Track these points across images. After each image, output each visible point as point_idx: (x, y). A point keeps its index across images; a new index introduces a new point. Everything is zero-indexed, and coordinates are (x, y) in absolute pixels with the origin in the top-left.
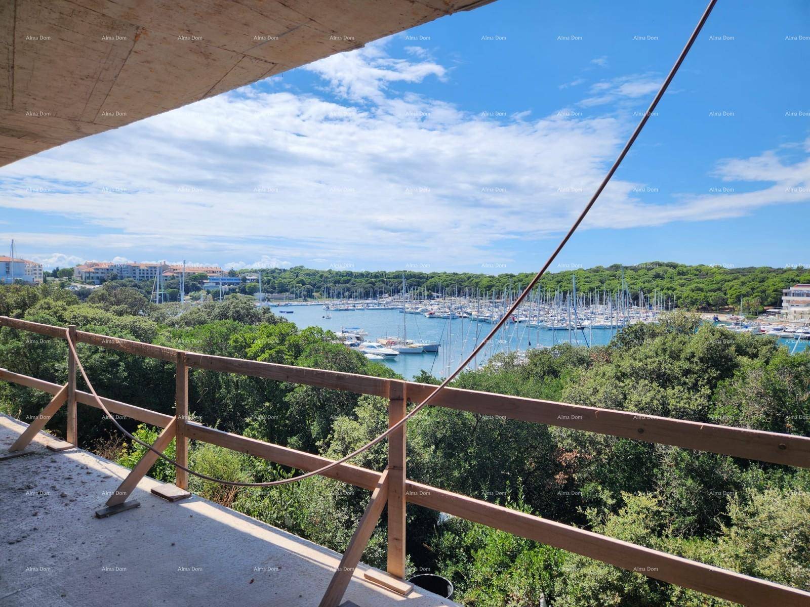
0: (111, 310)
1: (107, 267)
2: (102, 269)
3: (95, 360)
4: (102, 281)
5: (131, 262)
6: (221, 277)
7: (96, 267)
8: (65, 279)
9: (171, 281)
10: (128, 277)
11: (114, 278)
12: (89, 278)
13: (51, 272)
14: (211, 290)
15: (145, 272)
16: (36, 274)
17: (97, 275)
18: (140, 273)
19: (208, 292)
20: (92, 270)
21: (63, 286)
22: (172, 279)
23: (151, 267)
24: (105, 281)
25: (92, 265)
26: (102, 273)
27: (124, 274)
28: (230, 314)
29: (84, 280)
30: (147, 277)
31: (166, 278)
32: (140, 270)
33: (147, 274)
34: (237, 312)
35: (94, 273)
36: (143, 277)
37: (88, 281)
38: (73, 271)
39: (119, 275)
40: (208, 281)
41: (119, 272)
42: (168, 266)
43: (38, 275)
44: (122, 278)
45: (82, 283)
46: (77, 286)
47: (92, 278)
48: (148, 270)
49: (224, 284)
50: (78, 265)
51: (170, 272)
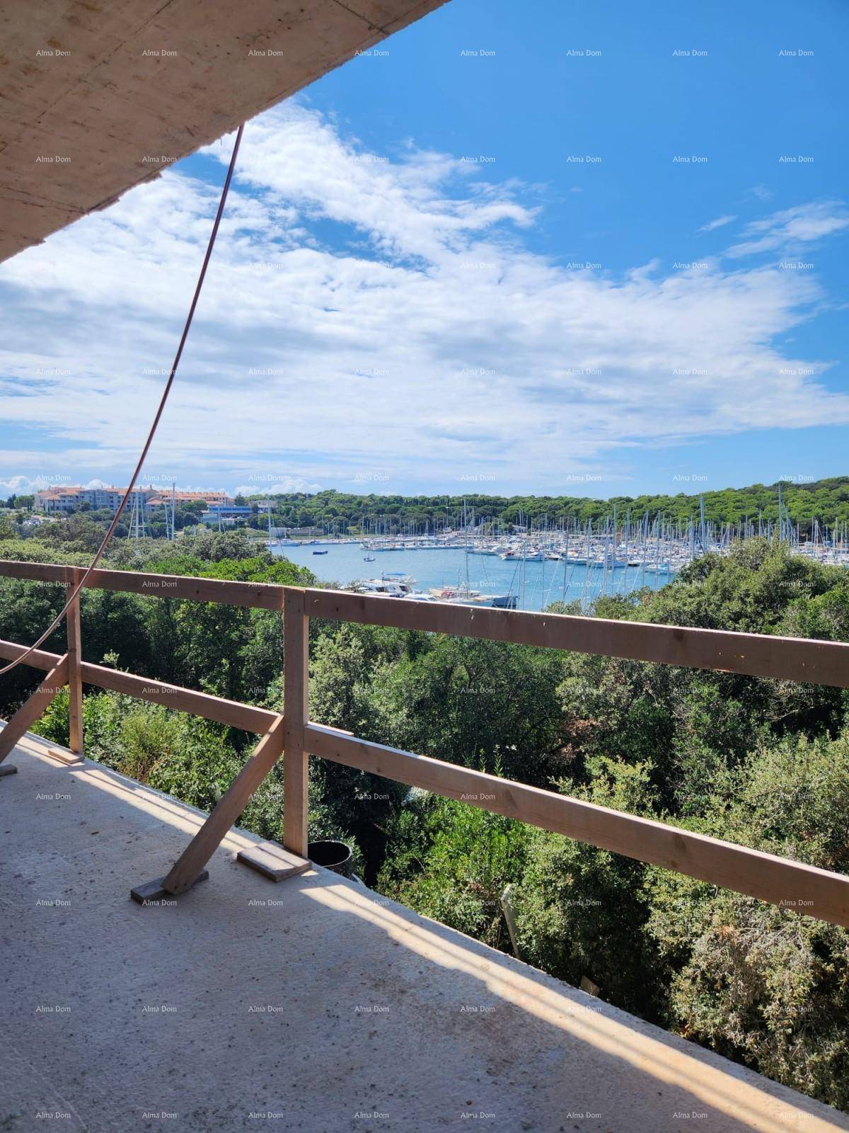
1: (77, 494)
2: (71, 496)
4: (70, 511)
5: (107, 487)
6: (225, 506)
7: (64, 494)
8: (23, 509)
9: (160, 512)
10: (104, 507)
11: (86, 508)
12: (52, 508)
13: (6, 500)
14: (210, 523)
17: (63, 504)
18: (119, 501)
19: (208, 526)
20: (57, 497)
21: (20, 520)
22: (161, 509)
24: (74, 512)
25: (57, 491)
26: (70, 501)
27: (99, 503)
29: (47, 511)
31: (153, 508)
32: (118, 497)
35: (59, 501)
37: (52, 512)
38: (34, 499)
39: (92, 504)
40: (208, 511)
41: (91, 499)
42: (156, 491)
44: (96, 508)
45: (45, 515)
46: (38, 520)
47: (58, 508)
49: (229, 515)
50: (40, 491)
51: (157, 499)
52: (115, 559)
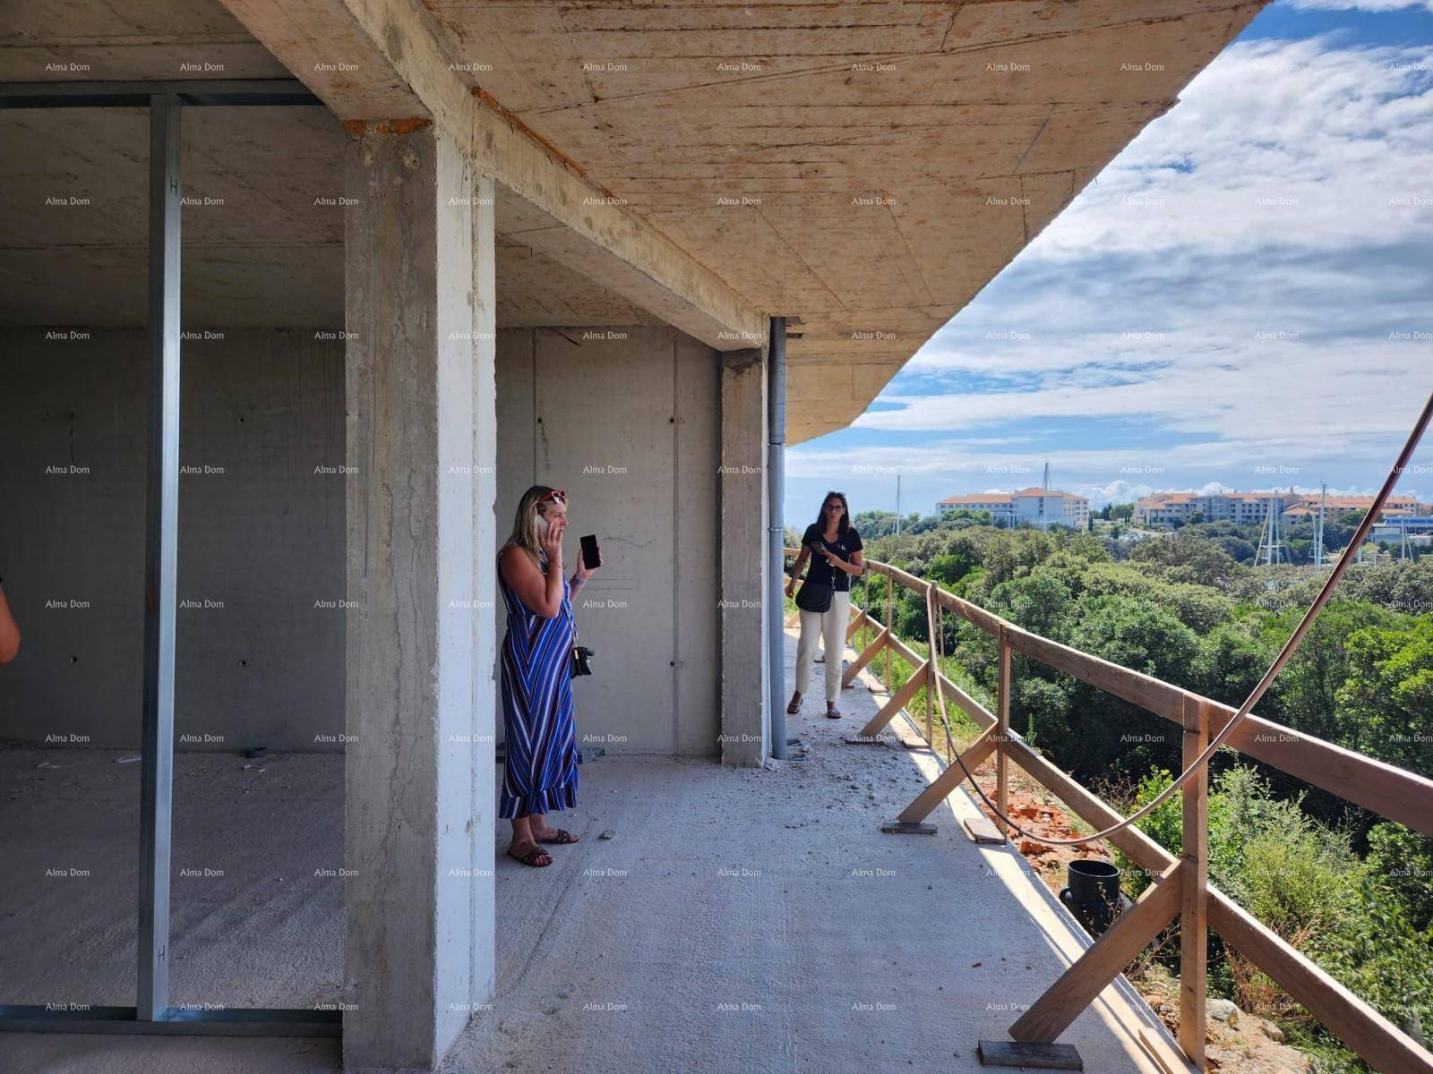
0: (1166, 573)
1: (1187, 502)
2: (1179, 505)
3: (1108, 651)
4: (1177, 524)
5: (1228, 491)
6: (1414, 517)
7: (1170, 502)
8: (1120, 521)
9: (1304, 525)
10: (1222, 518)
11: (1198, 519)
12: (1155, 521)
13: (1100, 510)
14: (1389, 542)
15: (1254, 509)
16: (1079, 514)
17: (1167, 515)
18: (1244, 511)
19: (1383, 547)
20: (1162, 506)
21: (1115, 534)
22: (1306, 521)
23: (1265, 499)
24: (1182, 525)
25: (1162, 498)
26: (1178, 511)
27: (1215, 513)
28: (1397, 591)
29: (1148, 522)
30: (1256, 517)
31: (1293, 520)
32: (1244, 505)
33: (1258, 511)
34: (1415, 588)
35: (1164, 511)
36: (1249, 517)
37: (1154, 524)
38: (1132, 508)
39: (1205, 514)
40: (1384, 524)
41: (1206, 508)
42: (1299, 496)
43: (1081, 516)
44: (1211, 519)
45: (1145, 529)
46: (1137, 534)
47: (1162, 520)
48: (1258, 505)
49: (1419, 531)
50: (1141, 499)
51: (1300, 507)
52: (1237, 593)
